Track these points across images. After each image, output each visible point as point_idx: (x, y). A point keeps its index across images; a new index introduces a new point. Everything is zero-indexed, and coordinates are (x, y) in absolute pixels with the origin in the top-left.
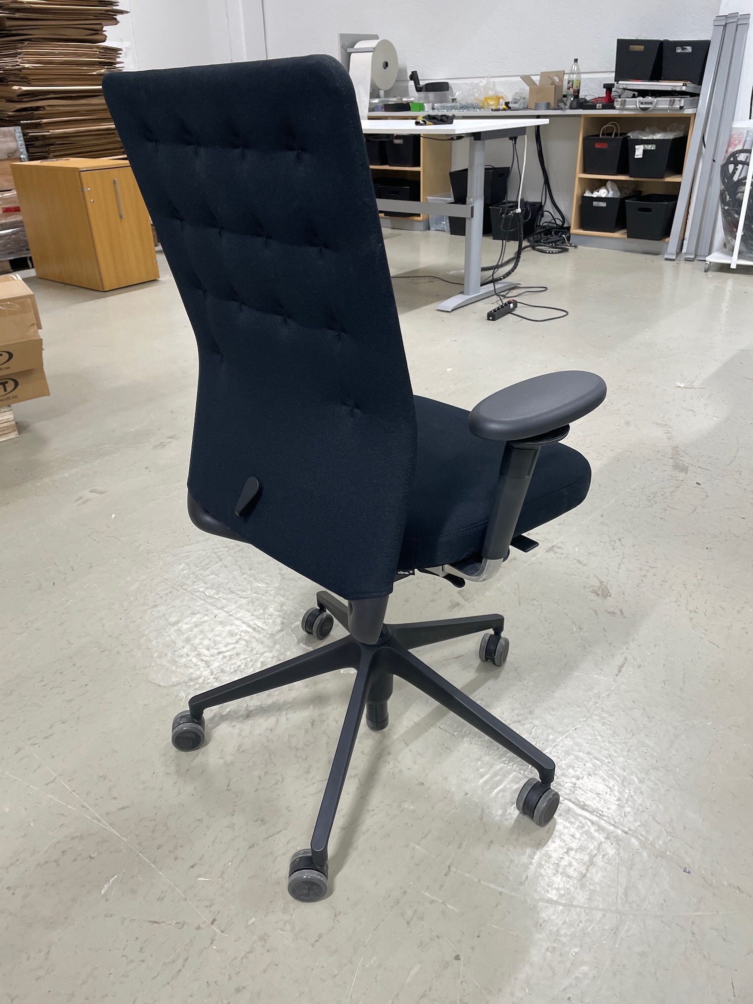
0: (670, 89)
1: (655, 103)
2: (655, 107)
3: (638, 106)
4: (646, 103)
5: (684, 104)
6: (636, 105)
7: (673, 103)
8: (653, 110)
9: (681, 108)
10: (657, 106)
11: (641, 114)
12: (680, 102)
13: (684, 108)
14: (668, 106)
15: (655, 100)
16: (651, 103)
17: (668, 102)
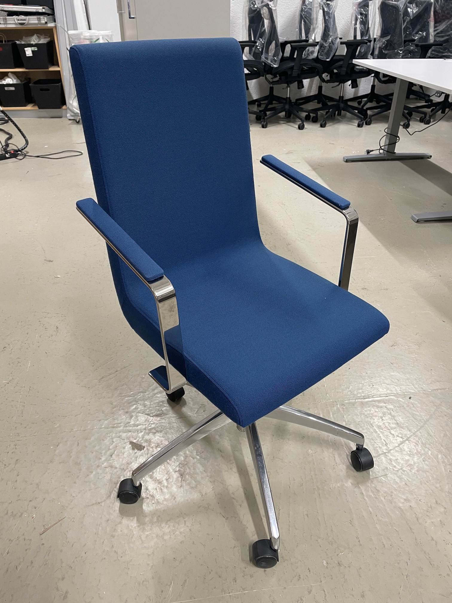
1: (27, 19)
2: (28, 22)
3: (17, 22)
4: (21, 20)
5: (47, 20)
6: (15, 21)
7: (39, 19)
8: (27, 24)
9: (46, 23)
10: (29, 22)
11: (20, 27)
12: (44, 19)
13: (48, 23)
14: (37, 22)
15: (28, 17)
16: (25, 20)
17: (36, 19)
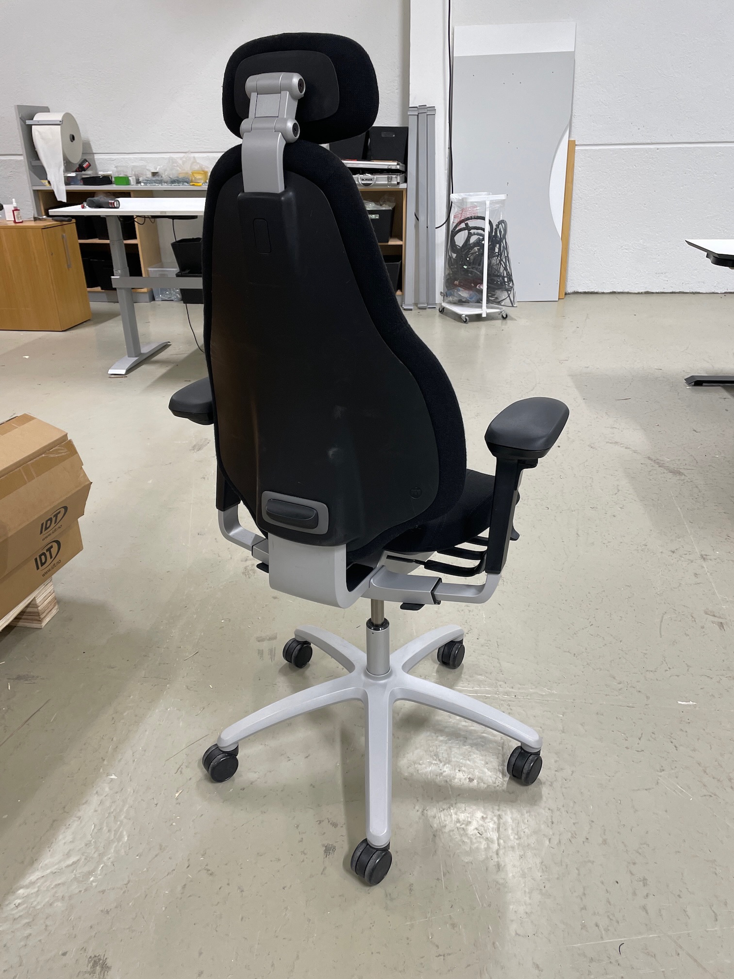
0: (386, 167)
1: (375, 179)
2: (375, 182)
3: (360, 182)
4: (366, 180)
5: (400, 180)
7: (391, 179)
8: (376, 185)
9: (398, 183)
10: (377, 182)
11: (363, 189)
12: (396, 179)
13: (400, 183)
14: (387, 182)
15: (375, 177)
16: (371, 180)
17: (387, 179)
